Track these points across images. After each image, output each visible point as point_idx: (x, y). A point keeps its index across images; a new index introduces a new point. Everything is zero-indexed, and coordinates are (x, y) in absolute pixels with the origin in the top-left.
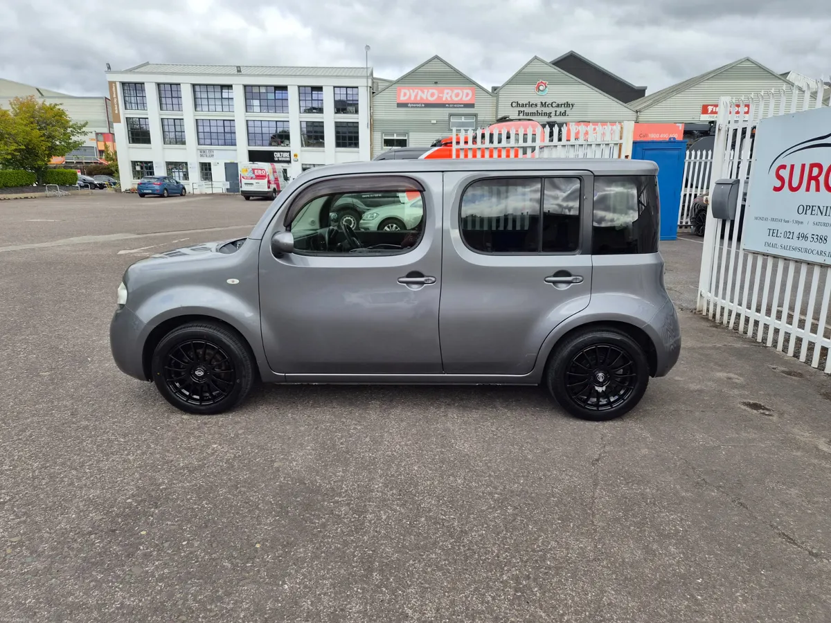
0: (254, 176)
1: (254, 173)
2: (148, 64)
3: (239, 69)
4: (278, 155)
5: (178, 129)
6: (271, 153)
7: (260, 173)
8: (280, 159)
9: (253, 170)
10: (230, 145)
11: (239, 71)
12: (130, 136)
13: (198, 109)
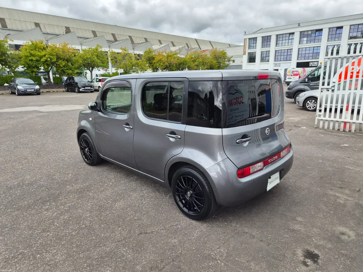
0: (293, 74)
1: (293, 73)
2: (262, 29)
3: (299, 24)
4: (312, 63)
5: (267, 55)
6: (309, 63)
7: (296, 73)
8: (312, 65)
9: (293, 72)
10: (289, 61)
11: (299, 25)
12: (249, 60)
13: (277, 46)
